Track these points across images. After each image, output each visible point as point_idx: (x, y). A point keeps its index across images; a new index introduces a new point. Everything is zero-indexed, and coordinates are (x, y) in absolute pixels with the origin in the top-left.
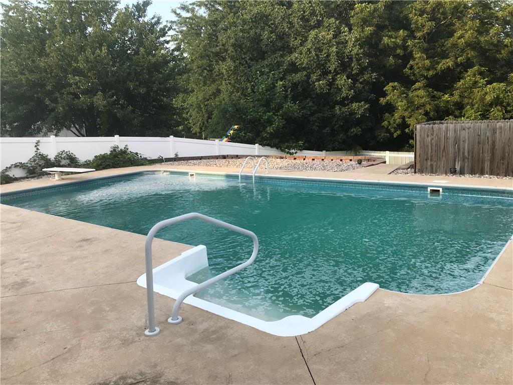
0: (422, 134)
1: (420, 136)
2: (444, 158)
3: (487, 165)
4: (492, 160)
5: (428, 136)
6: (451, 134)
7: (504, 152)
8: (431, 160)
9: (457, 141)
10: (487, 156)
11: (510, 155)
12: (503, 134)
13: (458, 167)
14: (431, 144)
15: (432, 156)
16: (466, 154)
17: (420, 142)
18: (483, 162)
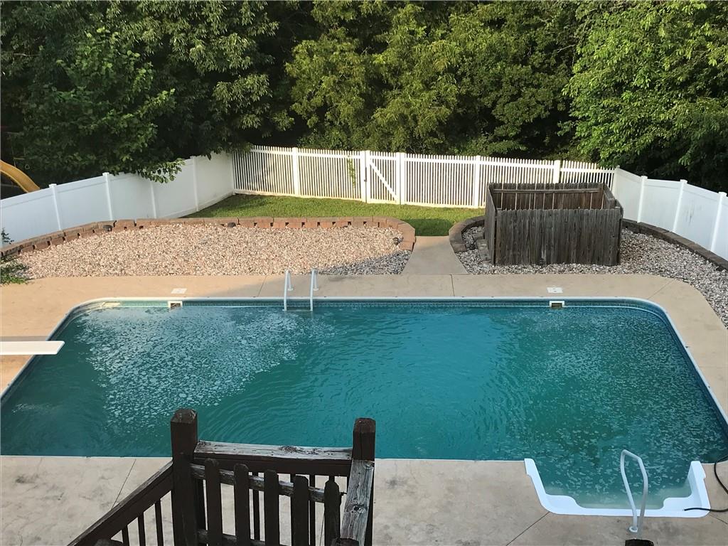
0: (504, 220)
1: (502, 222)
2: (528, 247)
3: (573, 254)
4: (578, 248)
5: (511, 223)
6: (536, 221)
7: (590, 239)
8: (514, 250)
9: (542, 228)
10: (573, 244)
11: (596, 243)
12: (590, 221)
13: (544, 257)
14: (515, 231)
15: (514, 245)
16: (553, 242)
17: (501, 230)
18: (569, 250)
